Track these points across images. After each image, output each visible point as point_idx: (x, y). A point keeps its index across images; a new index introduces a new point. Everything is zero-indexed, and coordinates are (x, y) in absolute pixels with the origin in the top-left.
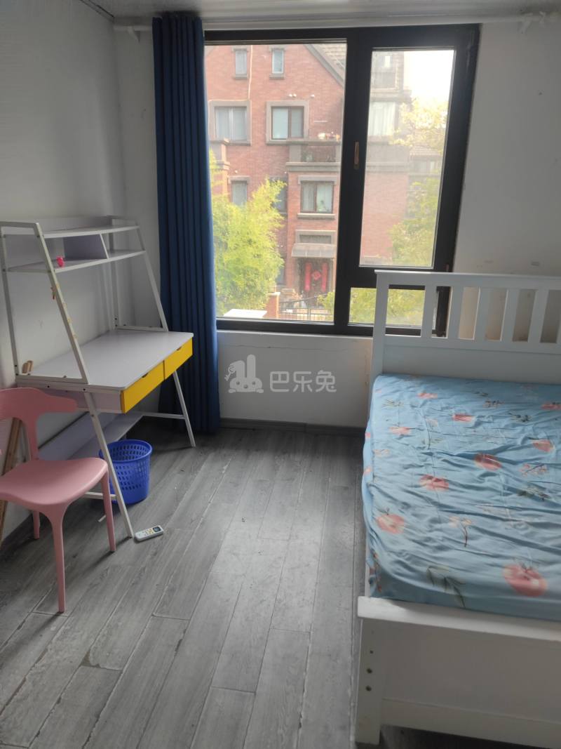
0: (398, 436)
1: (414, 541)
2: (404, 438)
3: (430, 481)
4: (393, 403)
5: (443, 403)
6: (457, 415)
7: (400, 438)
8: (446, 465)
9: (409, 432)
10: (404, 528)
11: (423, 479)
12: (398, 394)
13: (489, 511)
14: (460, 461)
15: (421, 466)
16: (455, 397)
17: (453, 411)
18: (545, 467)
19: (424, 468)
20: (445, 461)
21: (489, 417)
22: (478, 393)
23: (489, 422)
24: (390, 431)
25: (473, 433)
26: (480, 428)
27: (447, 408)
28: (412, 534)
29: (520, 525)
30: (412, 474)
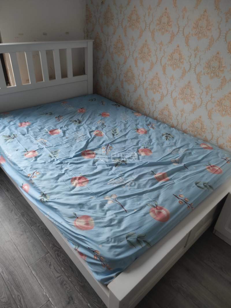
0: (34, 159)
1: (105, 226)
2: (38, 159)
3: (76, 181)
4: (10, 136)
5: (36, 126)
6: (50, 131)
7: (36, 160)
8: (74, 166)
9: (37, 153)
10: (93, 221)
11: (72, 181)
12: (7, 129)
13: (115, 183)
14: (77, 160)
15: (64, 174)
16: (39, 120)
17: (46, 129)
18: (110, 146)
19: (66, 173)
20: (71, 163)
21: (65, 127)
22: (47, 114)
23: (67, 130)
24: (25, 157)
25: (67, 139)
26: (67, 135)
27: (42, 129)
28: (100, 223)
29: (132, 183)
30: (64, 181)
